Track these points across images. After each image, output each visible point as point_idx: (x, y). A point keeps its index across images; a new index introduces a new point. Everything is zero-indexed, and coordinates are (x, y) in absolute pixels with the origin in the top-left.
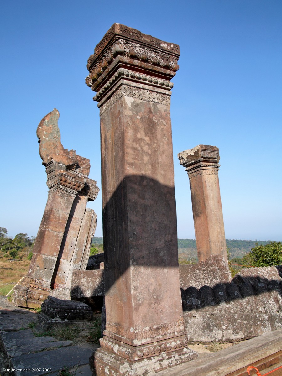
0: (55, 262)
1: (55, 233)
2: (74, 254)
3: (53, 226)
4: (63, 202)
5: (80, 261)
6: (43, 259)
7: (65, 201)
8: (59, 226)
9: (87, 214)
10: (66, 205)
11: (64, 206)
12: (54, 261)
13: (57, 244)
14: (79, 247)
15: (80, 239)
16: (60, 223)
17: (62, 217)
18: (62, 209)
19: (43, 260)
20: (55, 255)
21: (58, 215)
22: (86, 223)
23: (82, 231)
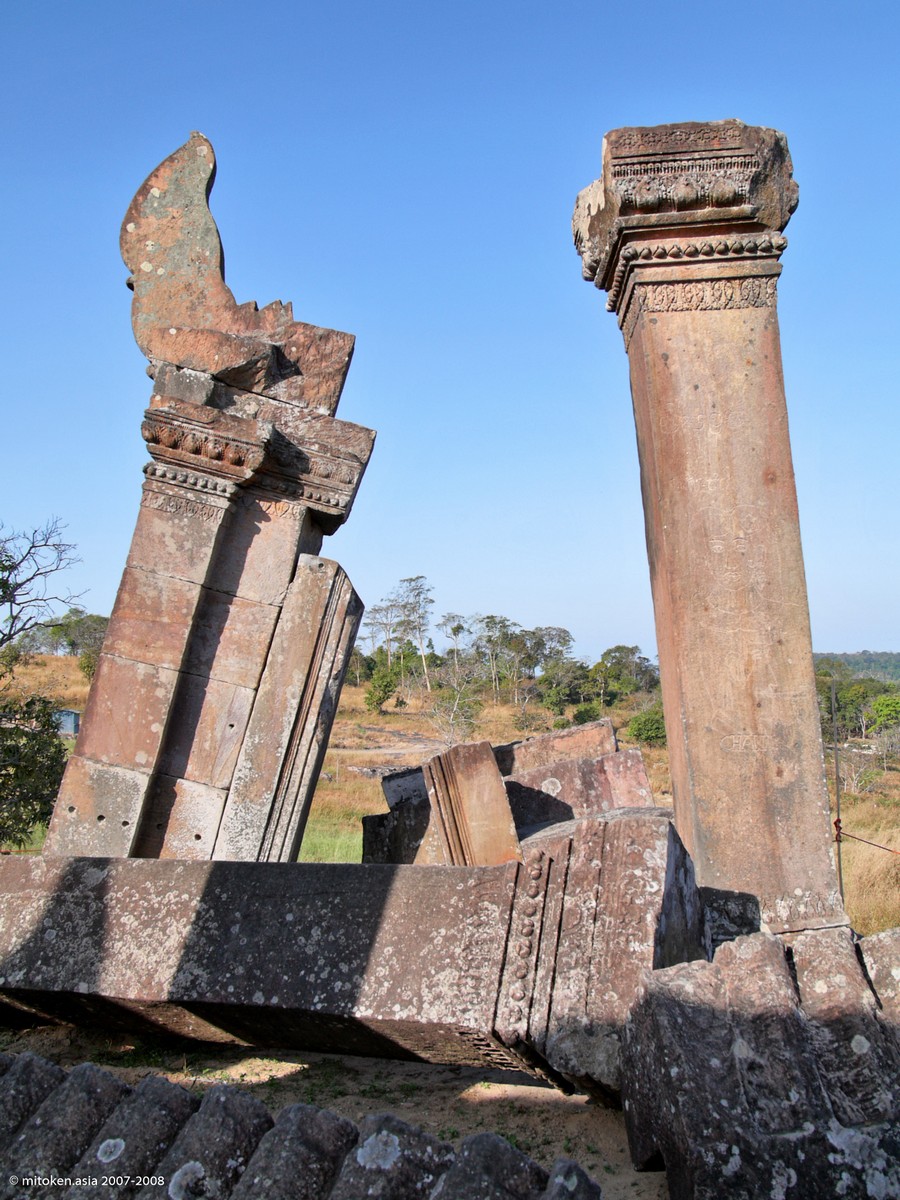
0: (138, 790)
1: (142, 669)
2: (242, 757)
3: (130, 640)
4: (172, 536)
5: (268, 789)
6: (91, 778)
7: (182, 529)
8: (158, 640)
9: (304, 582)
10: (188, 545)
11: (178, 554)
12: (135, 786)
13: (151, 718)
14: (261, 730)
15: (271, 694)
16: (163, 625)
17: (169, 600)
18: (171, 566)
19: (89, 782)
20: (144, 762)
21: (152, 593)
22: (297, 620)
23: (280, 658)
